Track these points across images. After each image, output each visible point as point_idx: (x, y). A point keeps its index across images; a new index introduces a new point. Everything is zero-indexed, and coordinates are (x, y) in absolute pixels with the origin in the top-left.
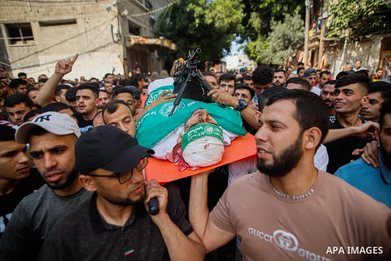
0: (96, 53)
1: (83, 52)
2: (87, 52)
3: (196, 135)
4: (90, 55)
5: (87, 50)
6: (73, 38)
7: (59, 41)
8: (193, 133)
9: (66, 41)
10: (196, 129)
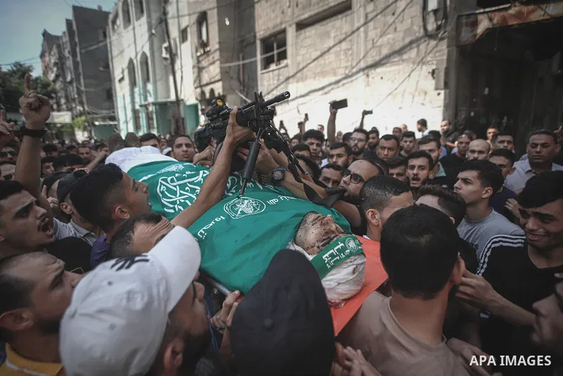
0: (379, 70)
1: (354, 70)
2: (363, 70)
3: (338, 258)
4: (368, 76)
5: (362, 65)
6: (340, 42)
7: (318, 53)
8: (332, 256)
9: (329, 49)
10: (335, 249)
